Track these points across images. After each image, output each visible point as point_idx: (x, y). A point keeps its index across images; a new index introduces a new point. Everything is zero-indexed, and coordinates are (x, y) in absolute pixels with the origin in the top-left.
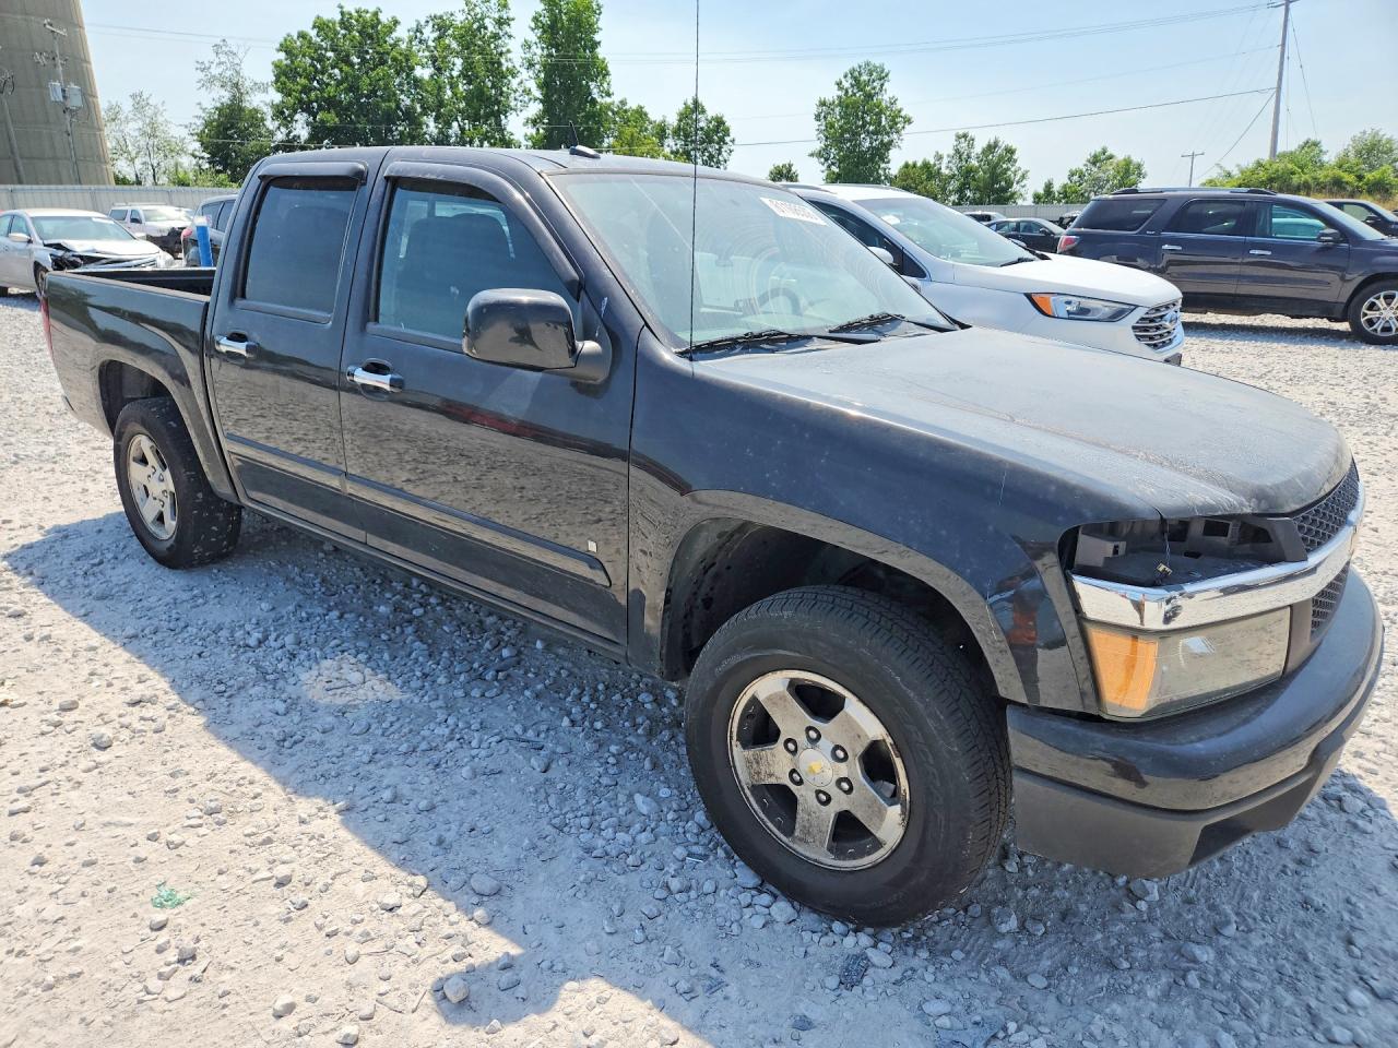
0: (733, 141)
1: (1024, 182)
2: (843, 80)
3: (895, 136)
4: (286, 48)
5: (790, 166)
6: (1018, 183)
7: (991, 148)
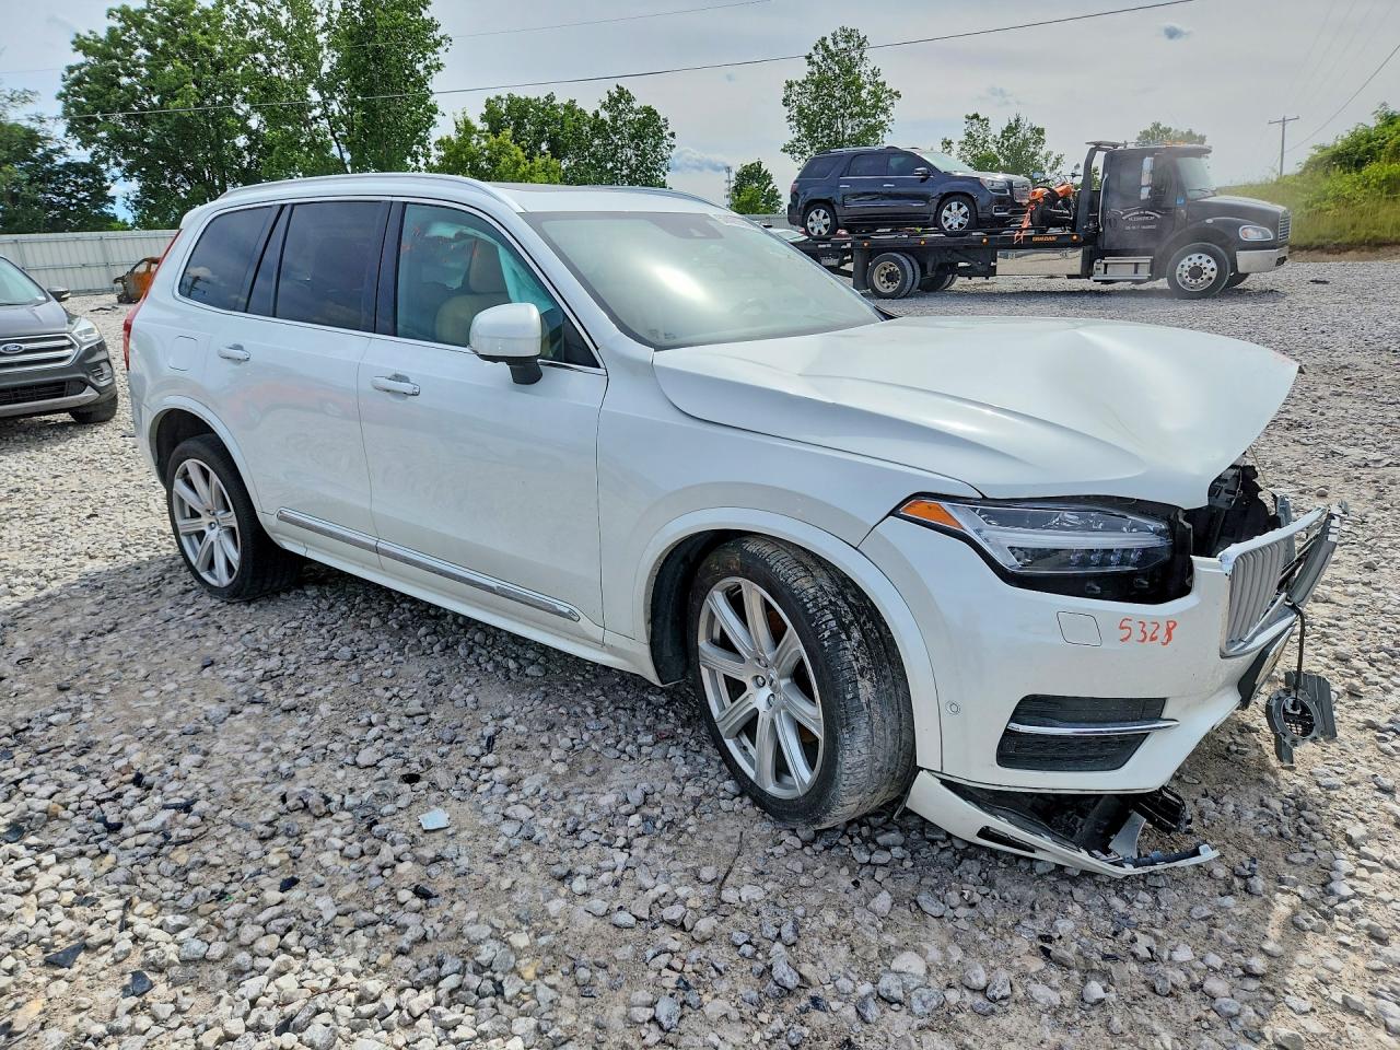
0: (673, 135)
1: (1059, 169)
2: (813, 52)
3: (883, 117)
4: (81, 45)
5: (760, 164)
6: (1052, 169)
7: (1012, 130)
